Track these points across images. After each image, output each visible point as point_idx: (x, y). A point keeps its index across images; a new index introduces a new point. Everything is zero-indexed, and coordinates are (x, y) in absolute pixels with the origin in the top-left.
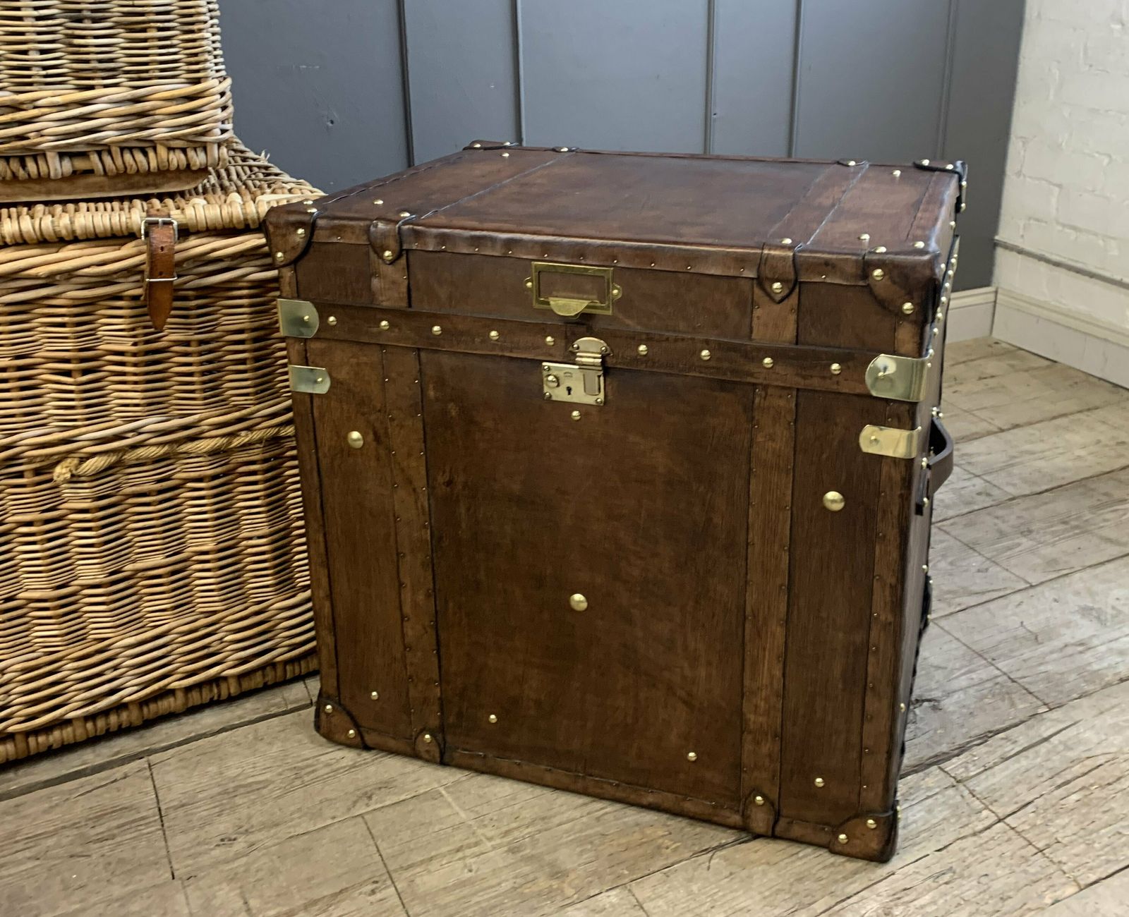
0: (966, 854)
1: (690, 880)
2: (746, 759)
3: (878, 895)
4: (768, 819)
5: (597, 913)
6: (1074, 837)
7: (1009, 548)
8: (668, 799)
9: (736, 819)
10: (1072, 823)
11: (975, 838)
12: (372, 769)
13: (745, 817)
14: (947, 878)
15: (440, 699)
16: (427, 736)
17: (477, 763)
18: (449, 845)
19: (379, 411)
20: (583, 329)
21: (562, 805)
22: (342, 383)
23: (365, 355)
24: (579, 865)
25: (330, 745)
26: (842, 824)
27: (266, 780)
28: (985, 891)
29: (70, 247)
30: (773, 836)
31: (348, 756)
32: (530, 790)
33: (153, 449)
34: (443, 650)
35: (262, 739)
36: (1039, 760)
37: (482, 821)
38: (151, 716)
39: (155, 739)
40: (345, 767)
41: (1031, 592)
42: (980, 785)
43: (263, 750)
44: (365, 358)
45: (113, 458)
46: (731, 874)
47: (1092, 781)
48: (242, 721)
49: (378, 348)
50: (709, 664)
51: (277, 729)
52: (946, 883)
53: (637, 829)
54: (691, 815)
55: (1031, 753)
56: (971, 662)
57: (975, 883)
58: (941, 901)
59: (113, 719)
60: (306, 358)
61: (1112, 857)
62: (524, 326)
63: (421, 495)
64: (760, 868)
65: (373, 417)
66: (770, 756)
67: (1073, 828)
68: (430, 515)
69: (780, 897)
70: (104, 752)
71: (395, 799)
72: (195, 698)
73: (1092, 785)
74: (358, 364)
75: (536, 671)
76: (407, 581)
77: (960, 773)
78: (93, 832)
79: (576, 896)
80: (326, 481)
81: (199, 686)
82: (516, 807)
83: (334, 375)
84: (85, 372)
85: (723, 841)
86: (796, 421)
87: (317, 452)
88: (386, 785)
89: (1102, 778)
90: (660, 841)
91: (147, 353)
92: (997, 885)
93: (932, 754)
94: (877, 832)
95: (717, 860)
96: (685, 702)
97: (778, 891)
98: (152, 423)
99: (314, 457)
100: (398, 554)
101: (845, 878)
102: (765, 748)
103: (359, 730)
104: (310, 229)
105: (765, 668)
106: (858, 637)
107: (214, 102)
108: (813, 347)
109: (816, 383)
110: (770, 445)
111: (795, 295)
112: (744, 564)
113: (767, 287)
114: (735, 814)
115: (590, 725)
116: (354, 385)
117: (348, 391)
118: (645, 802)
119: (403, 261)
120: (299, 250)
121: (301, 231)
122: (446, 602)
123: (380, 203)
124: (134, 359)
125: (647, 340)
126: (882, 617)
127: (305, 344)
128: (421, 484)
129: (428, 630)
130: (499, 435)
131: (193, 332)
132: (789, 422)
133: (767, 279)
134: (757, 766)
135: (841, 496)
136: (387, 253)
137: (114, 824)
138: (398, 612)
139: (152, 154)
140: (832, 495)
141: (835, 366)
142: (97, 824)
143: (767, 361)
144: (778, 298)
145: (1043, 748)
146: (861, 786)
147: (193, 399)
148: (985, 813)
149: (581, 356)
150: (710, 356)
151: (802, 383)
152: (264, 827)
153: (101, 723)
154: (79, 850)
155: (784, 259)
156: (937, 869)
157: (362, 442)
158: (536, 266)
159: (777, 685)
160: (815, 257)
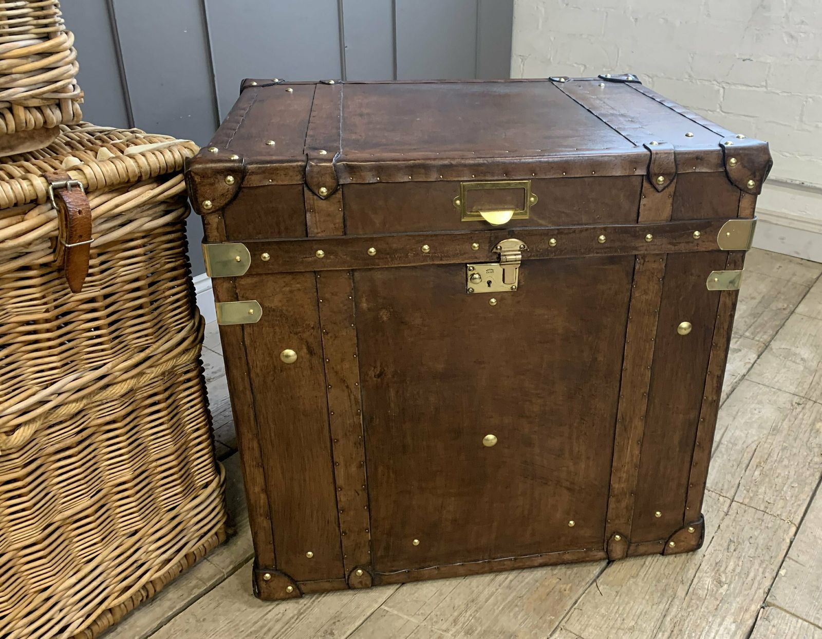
0: (731, 528)
1: (596, 607)
2: (610, 515)
3: (706, 573)
4: (624, 548)
6: (774, 498)
8: (552, 557)
9: (602, 554)
10: (767, 489)
11: (728, 517)
12: (316, 610)
13: (608, 551)
14: (733, 548)
15: (371, 540)
16: (360, 571)
17: (403, 578)
19: (313, 328)
21: (478, 587)
22: (274, 310)
23: (299, 283)
24: (520, 625)
25: (268, 604)
26: (671, 536)
28: (757, 548)
31: (289, 608)
33: (74, 404)
34: (373, 504)
37: (431, 619)
40: (292, 617)
44: (298, 286)
45: (39, 424)
46: (617, 593)
47: (758, 461)
48: (174, 610)
49: (314, 275)
50: (588, 458)
51: (212, 606)
52: (735, 551)
54: (570, 562)
57: (748, 544)
58: (740, 564)
60: (236, 294)
62: (453, 238)
63: (353, 390)
64: (631, 583)
65: (305, 335)
66: (627, 508)
67: (769, 492)
68: (362, 403)
73: (760, 463)
74: (291, 292)
75: (453, 499)
76: (339, 458)
80: (258, 397)
82: (448, 600)
83: (267, 305)
86: (664, 277)
87: (249, 375)
88: (336, 619)
90: (557, 587)
91: (58, 317)
92: (760, 542)
94: (695, 534)
95: (602, 588)
96: (569, 489)
97: (652, 593)
98: (67, 382)
99: (246, 379)
100: (331, 441)
101: (681, 569)
102: (624, 504)
103: (296, 585)
104: (240, 175)
105: (629, 450)
106: (693, 415)
107: (67, 57)
108: (683, 222)
109: (683, 247)
110: (644, 297)
111: (673, 185)
112: (618, 385)
113: (654, 181)
114: (600, 551)
115: (495, 524)
116: (287, 310)
117: (281, 316)
118: (536, 564)
119: (339, 195)
120: (229, 196)
121: (230, 178)
122: (376, 469)
123: (273, 143)
124: (47, 326)
125: (558, 234)
126: (710, 399)
127: (234, 282)
128: (354, 380)
129: (360, 493)
130: (426, 329)
131: (98, 288)
132: (659, 279)
133: (655, 174)
134: (618, 517)
135: (690, 324)
136: (323, 190)
138: (332, 486)
139: (9, 117)
140: (684, 324)
141: (696, 233)
143: (649, 236)
144: (661, 188)
145: (722, 448)
146: (686, 509)
147: (102, 350)
148: (722, 499)
149: (505, 255)
150: (606, 239)
151: (671, 249)
155: (668, 157)
156: (724, 543)
157: (296, 358)
158: (465, 186)
159: (636, 460)
160: (690, 153)
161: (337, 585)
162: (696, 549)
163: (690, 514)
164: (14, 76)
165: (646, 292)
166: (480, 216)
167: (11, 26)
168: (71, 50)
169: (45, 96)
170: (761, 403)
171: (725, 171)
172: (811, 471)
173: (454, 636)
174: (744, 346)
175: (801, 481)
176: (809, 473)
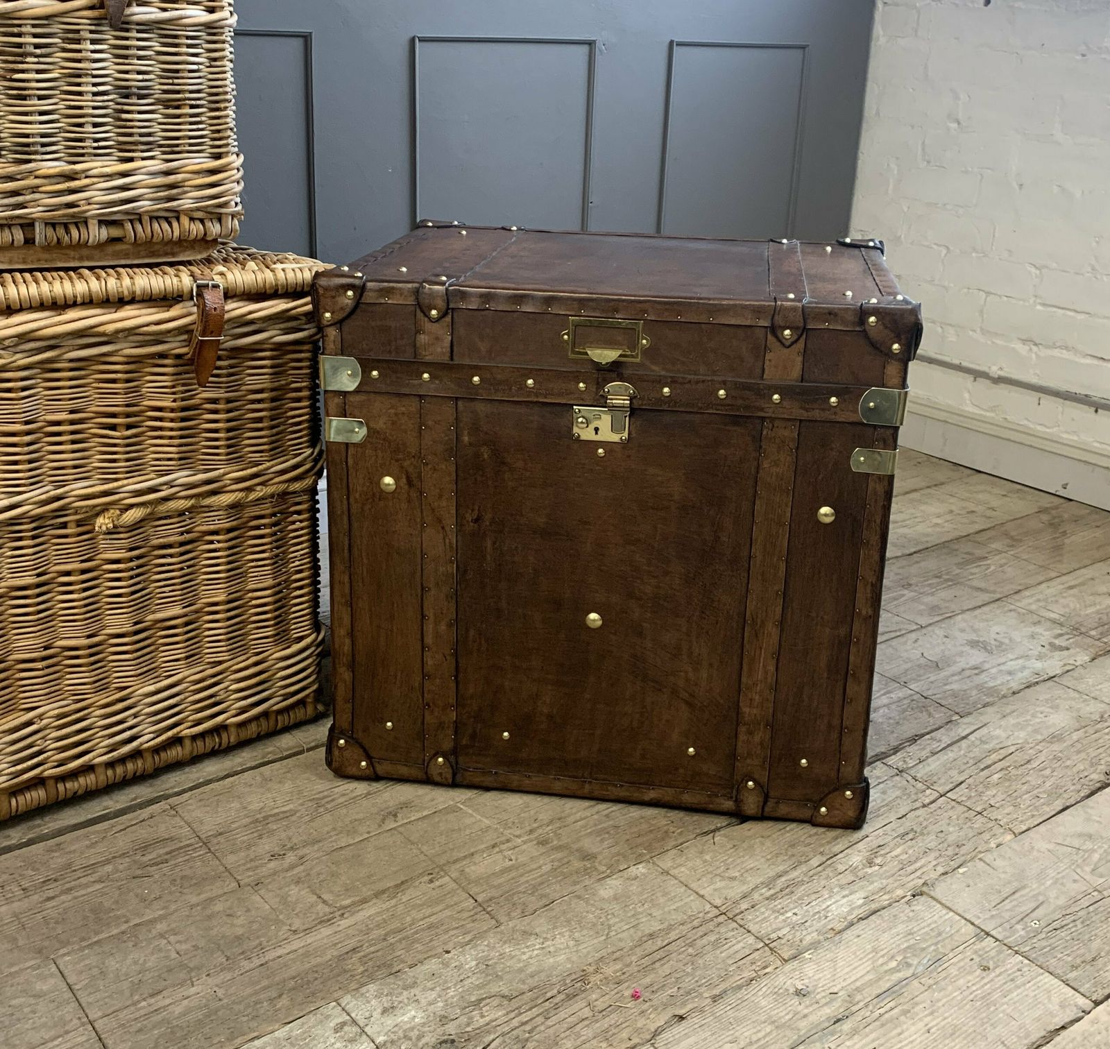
0: (921, 819)
1: (702, 853)
2: (741, 749)
3: (859, 851)
4: (759, 801)
5: (633, 879)
6: (1003, 802)
7: (895, 599)
8: (667, 794)
9: (729, 805)
10: (1000, 793)
11: (926, 808)
12: (386, 795)
13: (737, 801)
14: (911, 836)
15: (455, 722)
16: (440, 760)
17: (488, 781)
18: (483, 843)
19: (414, 457)
20: (614, 375)
21: (572, 809)
22: (378, 432)
23: (404, 406)
24: (604, 849)
25: (340, 780)
26: (821, 799)
27: (291, 810)
28: (943, 842)
29: (128, 308)
30: (761, 817)
31: (361, 788)
32: (539, 799)
33: (181, 502)
34: (461, 675)
35: (271, 780)
36: (962, 752)
37: (506, 824)
38: (162, 765)
39: (164, 786)
40: (360, 795)
41: (924, 631)
42: (921, 772)
43: (276, 788)
44: (403, 409)
45: (147, 511)
46: (734, 846)
47: (1008, 764)
49: (418, 398)
50: (711, 665)
52: (912, 840)
53: (642, 820)
54: (689, 805)
55: (955, 748)
56: (886, 684)
57: (934, 837)
58: (910, 852)
59: (130, 766)
60: (345, 410)
61: (1036, 813)
62: (560, 375)
63: (449, 533)
64: (757, 840)
65: (406, 464)
66: (761, 744)
67: (1000, 797)
68: (457, 550)
69: (779, 859)
70: (121, 799)
71: (419, 815)
72: (200, 747)
73: (1009, 767)
74: (396, 414)
75: (550, 687)
76: (430, 613)
77: (901, 765)
79: (608, 871)
80: (355, 525)
81: (202, 735)
82: (532, 812)
83: (371, 425)
84: (128, 427)
85: (719, 825)
86: (797, 448)
87: (348, 499)
88: (406, 805)
89: (1015, 761)
90: (665, 828)
91: (184, 409)
92: (951, 838)
93: (874, 753)
94: (854, 801)
95: (719, 838)
96: (687, 703)
97: (777, 855)
98: (182, 477)
99: (345, 502)
100: (423, 589)
101: (829, 843)
102: (757, 738)
103: (370, 761)
104: (359, 291)
105: (761, 665)
106: (842, 631)
107: (234, 176)
108: (815, 385)
109: (817, 414)
110: (774, 469)
111: (802, 340)
112: (746, 575)
113: (779, 335)
114: (728, 800)
115: (598, 732)
116: (390, 434)
117: (384, 439)
118: (646, 798)
119: (448, 318)
120: (348, 310)
121: (350, 293)
122: (467, 631)
123: (404, 269)
124: (172, 415)
125: (672, 383)
126: (864, 612)
127: (344, 397)
128: (450, 522)
129: (448, 658)
130: (528, 474)
131: (222, 391)
132: (792, 450)
133: (780, 327)
134: (749, 755)
135: (833, 511)
136: (434, 312)
137: (162, 851)
138: (419, 643)
139: (175, 224)
140: (825, 510)
141: (833, 399)
142: (145, 852)
143: (776, 397)
144: (787, 343)
145: (964, 743)
146: (840, 763)
147: (217, 454)
148: (928, 792)
149: (612, 399)
150: (727, 395)
151: (805, 415)
152: (306, 844)
153: (120, 770)
154: (139, 872)
155: (794, 309)
156: (901, 830)
157: (394, 487)
158: (573, 320)
159: (771, 679)
160: (820, 308)
161: (415, 772)
162: (856, 824)
163: (848, 771)
164: (186, 189)
165: (776, 463)
166: (587, 354)
167: (191, 145)
168: (238, 170)
169: (209, 209)
170: (1056, 708)
171: (864, 331)
172: (1078, 787)
173: (525, 842)
174: (1077, 645)
175: (1054, 793)
176: (1072, 788)
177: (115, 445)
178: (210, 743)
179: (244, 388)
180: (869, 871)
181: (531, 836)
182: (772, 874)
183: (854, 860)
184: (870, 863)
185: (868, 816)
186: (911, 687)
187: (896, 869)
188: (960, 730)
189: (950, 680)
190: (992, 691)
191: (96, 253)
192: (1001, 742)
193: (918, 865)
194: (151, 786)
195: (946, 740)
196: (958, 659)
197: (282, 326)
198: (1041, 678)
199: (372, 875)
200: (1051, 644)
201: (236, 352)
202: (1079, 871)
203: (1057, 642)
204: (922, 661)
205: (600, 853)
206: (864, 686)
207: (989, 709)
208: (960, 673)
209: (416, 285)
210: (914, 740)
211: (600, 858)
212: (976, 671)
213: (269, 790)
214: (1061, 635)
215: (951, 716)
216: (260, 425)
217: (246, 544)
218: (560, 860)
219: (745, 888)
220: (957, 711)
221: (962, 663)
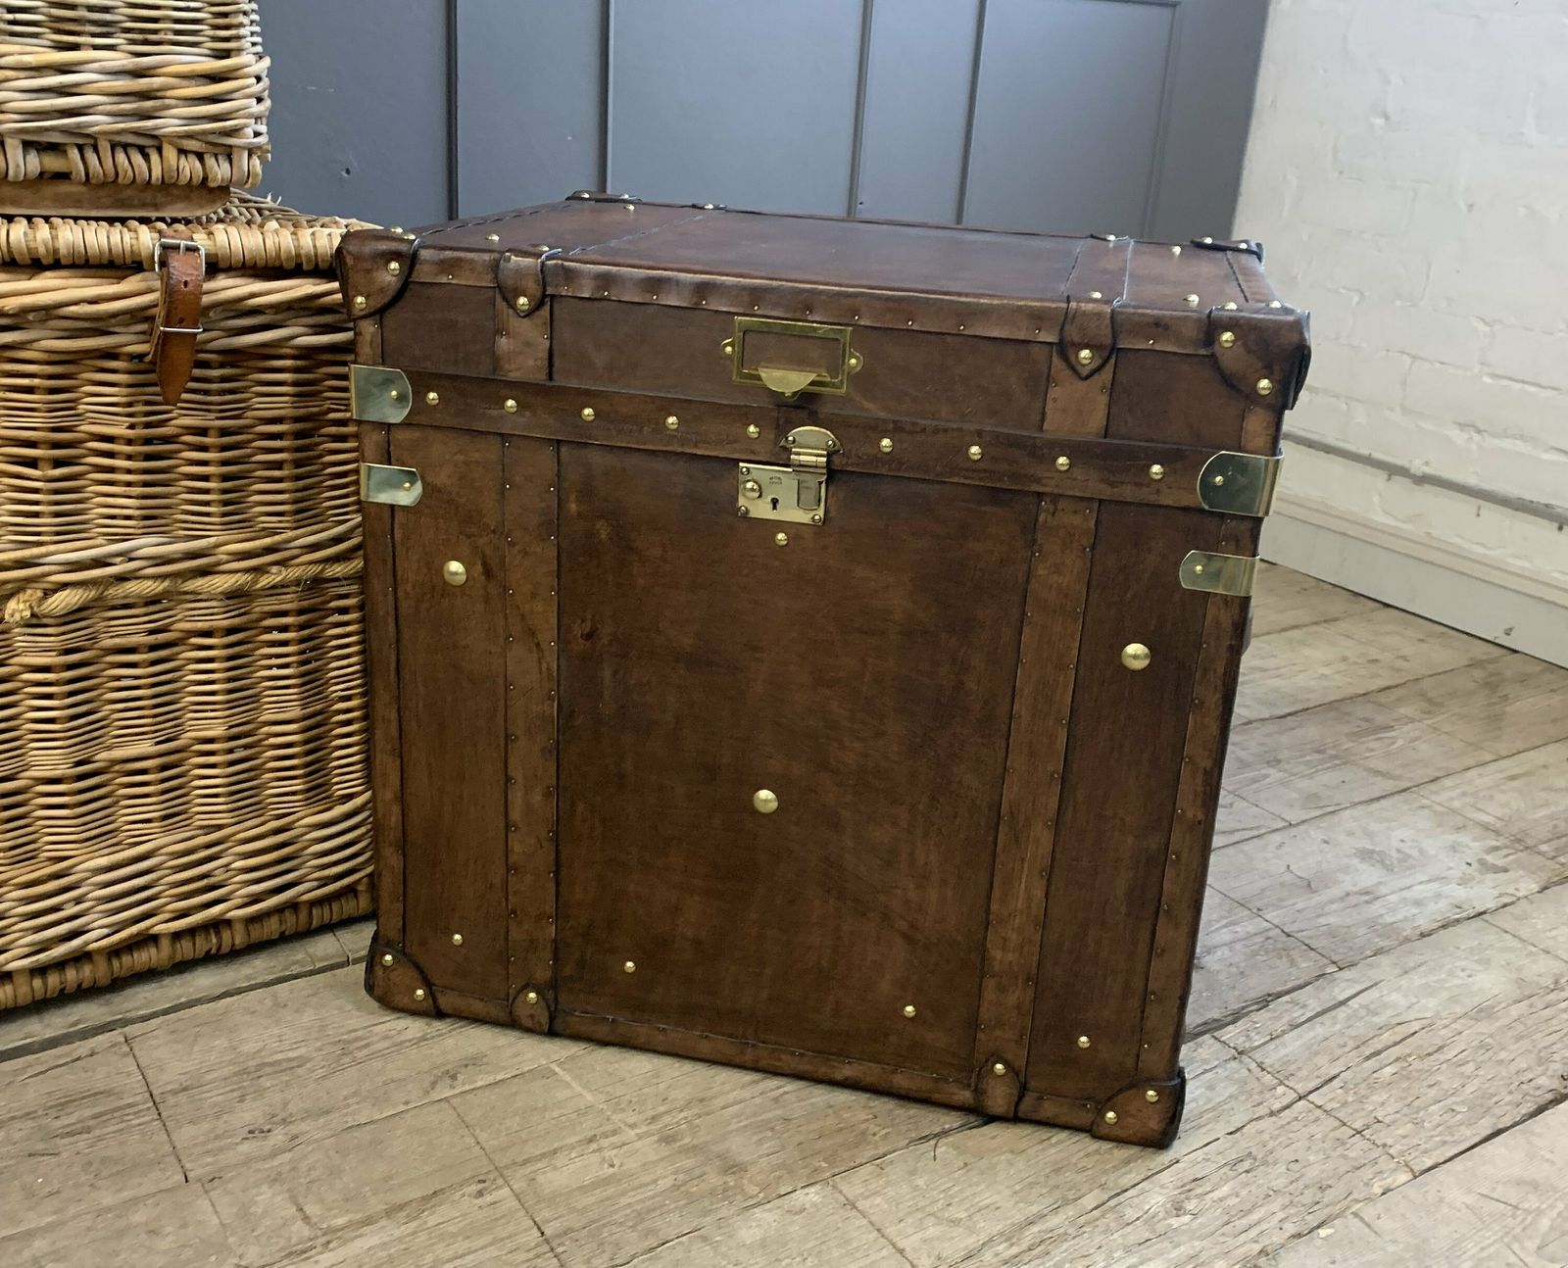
0: (1266, 1136)
1: (913, 1173)
2: (985, 1014)
3: (1162, 1187)
4: (1011, 1095)
5: (796, 1214)
6: (1398, 1116)
7: (1255, 780)
8: (870, 1072)
9: (965, 1096)
10: (1392, 1100)
11: (1274, 1118)
12: (451, 1042)
13: (978, 1092)
14: (1246, 1165)
15: (555, 940)
16: (532, 995)
17: (602, 1031)
19: (494, 531)
20: (802, 414)
21: (724, 1084)
22: (439, 491)
23: (478, 450)
24: (760, 1157)
25: (386, 1013)
26: (1110, 1099)
27: (301, 1056)
28: (1297, 1180)
29: (48, 274)
30: (1015, 1118)
31: (414, 1027)
32: (677, 1065)
33: (150, 583)
34: (564, 872)
35: (285, 1006)
36: (1338, 1025)
37: (618, 1104)
38: (123, 974)
40: (410, 1040)
41: (1293, 831)
42: (1272, 1056)
43: (289, 1018)
44: (477, 455)
45: (92, 593)
47: (1408, 1051)
48: (253, 982)
49: (499, 439)
50: (944, 882)
51: (305, 993)
52: (1247, 1172)
53: (830, 1111)
54: (903, 1093)
55: (1326, 1019)
56: (1230, 912)
57: (1283, 1169)
58: (1244, 1193)
59: (71, 974)
60: (389, 453)
61: (1448, 1138)
62: (717, 410)
63: (546, 653)
64: (1003, 1157)
65: (482, 541)
66: (1018, 1007)
67: (1392, 1106)
68: (558, 681)
69: (1036, 1191)
70: (55, 1023)
71: (490, 1079)
72: (186, 949)
73: (1410, 1054)
74: (467, 464)
75: (697, 898)
76: (517, 773)
77: (1241, 1042)
78: (58, 1123)
79: (761, 1195)
80: (406, 634)
81: (191, 932)
82: (662, 1086)
83: (429, 479)
84: (58, 463)
85: (947, 1126)
86: (1093, 546)
87: (396, 590)
88: (474, 1062)
89: (1420, 1047)
90: (863, 1126)
91: (148, 441)
92: (1312, 1173)
93: (1199, 1021)
94: (1158, 1106)
95: (944, 1148)
96: (906, 937)
97: (1031, 1185)
98: (148, 545)
99: (391, 597)
100: (507, 736)
101: (1116, 1168)
102: (1012, 998)
103: (431, 989)
104: (408, 263)
105: (1023, 885)
106: (1153, 843)
107: (248, 87)
108: (1127, 442)
109: (1128, 493)
110: (1055, 578)
111: (1109, 369)
112: (1004, 744)
113: (1072, 357)
114: (964, 1088)
115: (768, 971)
116: (458, 493)
117: (448, 501)
118: (838, 1076)
119: (545, 311)
120: (390, 294)
121: (394, 265)
122: (573, 804)
123: (496, 238)
124: (129, 449)
125: (895, 430)
126: (1190, 815)
127: (388, 432)
128: (549, 637)
129: (544, 844)
130: (667, 567)
131: (212, 416)
132: (1084, 548)
133: (1074, 344)
134: (1000, 1022)
135: (1146, 650)
136: (522, 300)
137: (88, 1113)
138: (502, 818)
139: (155, 158)
140: (1134, 649)
141: (1156, 469)
142: (61, 1113)
143: (1062, 460)
144: (1084, 372)
145: (1341, 1013)
146: (1141, 1046)
147: (207, 514)
148: (1281, 1089)
149: (799, 454)
150: (982, 454)
151: (1107, 492)
152: (308, 1115)
153: (53, 979)
154: (40, 1146)
155: (1099, 315)
156: (1233, 1155)
157: (465, 577)
158: (740, 322)
159: (1037, 910)
160: (1143, 314)
161: (495, 1011)
162: (1161, 1140)
163: (1153, 1059)
164: (167, 101)
165: (1058, 569)
166: (759, 378)
167: (176, 33)
168: (259, 79)
169: (211, 138)
170: (1485, 962)
171: (1213, 355)
172: (1517, 1097)
173: (640, 1137)
174: (1520, 865)
175: (1480, 1105)
176: (1509, 1098)
177: (36, 491)
178: (203, 944)
179: (249, 414)
180: (1175, 1222)
181: (652, 1127)
182: (1019, 1218)
183: (1153, 1202)
184: (1178, 1209)
185: (1182, 1126)
186: (1267, 917)
187: (1218, 1223)
188: (1336, 990)
189: (1326, 909)
190: (1389, 930)
191: (26, 194)
192: (1397, 1015)
193: (1255, 1217)
194: (107, 1004)
195: (1315, 1006)
196: (1341, 876)
197: (310, 321)
198: (1464, 915)
199: (391, 1178)
200: (1482, 862)
201: (234, 357)
202: (1516, 1247)
203: (1490, 859)
204: (1288, 877)
205: (753, 1163)
206: (1185, 929)
207: (1383, 959)
208: (1342, 899)
209: (496, 256)
210: (1264, 1002)
211: (752, 1170)
212: (1367, 898)
213: (277, 1022)
214: (1497, 849)
215: (1325, 966)
216: (277, 473)
217: (258, 652)
218: (688, 1171)
219: (972, 1242)
220: (1335, 959)
221: (1347, 883)
